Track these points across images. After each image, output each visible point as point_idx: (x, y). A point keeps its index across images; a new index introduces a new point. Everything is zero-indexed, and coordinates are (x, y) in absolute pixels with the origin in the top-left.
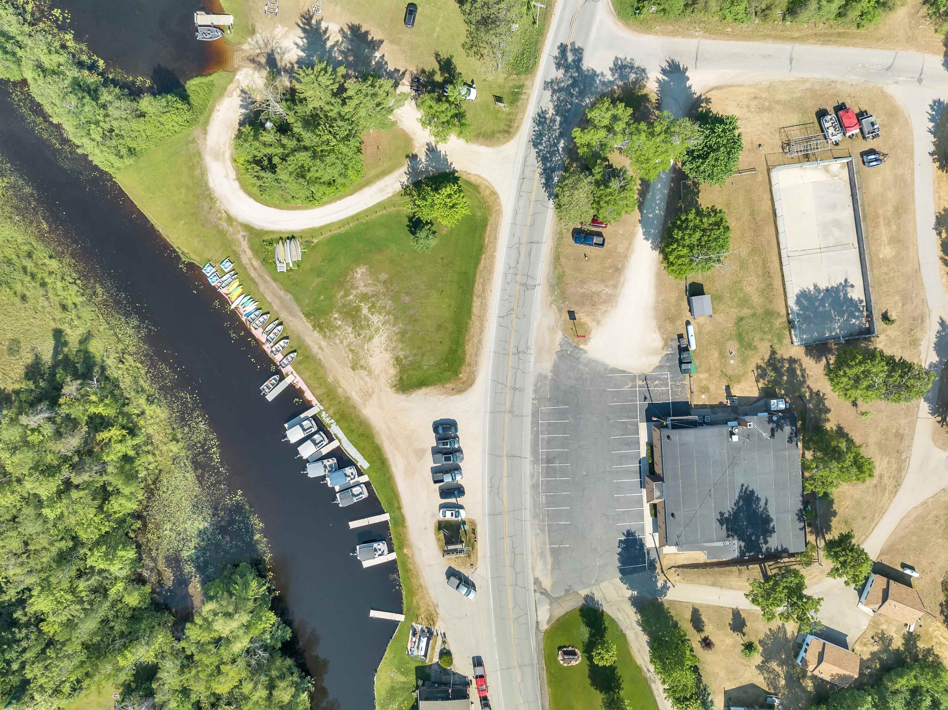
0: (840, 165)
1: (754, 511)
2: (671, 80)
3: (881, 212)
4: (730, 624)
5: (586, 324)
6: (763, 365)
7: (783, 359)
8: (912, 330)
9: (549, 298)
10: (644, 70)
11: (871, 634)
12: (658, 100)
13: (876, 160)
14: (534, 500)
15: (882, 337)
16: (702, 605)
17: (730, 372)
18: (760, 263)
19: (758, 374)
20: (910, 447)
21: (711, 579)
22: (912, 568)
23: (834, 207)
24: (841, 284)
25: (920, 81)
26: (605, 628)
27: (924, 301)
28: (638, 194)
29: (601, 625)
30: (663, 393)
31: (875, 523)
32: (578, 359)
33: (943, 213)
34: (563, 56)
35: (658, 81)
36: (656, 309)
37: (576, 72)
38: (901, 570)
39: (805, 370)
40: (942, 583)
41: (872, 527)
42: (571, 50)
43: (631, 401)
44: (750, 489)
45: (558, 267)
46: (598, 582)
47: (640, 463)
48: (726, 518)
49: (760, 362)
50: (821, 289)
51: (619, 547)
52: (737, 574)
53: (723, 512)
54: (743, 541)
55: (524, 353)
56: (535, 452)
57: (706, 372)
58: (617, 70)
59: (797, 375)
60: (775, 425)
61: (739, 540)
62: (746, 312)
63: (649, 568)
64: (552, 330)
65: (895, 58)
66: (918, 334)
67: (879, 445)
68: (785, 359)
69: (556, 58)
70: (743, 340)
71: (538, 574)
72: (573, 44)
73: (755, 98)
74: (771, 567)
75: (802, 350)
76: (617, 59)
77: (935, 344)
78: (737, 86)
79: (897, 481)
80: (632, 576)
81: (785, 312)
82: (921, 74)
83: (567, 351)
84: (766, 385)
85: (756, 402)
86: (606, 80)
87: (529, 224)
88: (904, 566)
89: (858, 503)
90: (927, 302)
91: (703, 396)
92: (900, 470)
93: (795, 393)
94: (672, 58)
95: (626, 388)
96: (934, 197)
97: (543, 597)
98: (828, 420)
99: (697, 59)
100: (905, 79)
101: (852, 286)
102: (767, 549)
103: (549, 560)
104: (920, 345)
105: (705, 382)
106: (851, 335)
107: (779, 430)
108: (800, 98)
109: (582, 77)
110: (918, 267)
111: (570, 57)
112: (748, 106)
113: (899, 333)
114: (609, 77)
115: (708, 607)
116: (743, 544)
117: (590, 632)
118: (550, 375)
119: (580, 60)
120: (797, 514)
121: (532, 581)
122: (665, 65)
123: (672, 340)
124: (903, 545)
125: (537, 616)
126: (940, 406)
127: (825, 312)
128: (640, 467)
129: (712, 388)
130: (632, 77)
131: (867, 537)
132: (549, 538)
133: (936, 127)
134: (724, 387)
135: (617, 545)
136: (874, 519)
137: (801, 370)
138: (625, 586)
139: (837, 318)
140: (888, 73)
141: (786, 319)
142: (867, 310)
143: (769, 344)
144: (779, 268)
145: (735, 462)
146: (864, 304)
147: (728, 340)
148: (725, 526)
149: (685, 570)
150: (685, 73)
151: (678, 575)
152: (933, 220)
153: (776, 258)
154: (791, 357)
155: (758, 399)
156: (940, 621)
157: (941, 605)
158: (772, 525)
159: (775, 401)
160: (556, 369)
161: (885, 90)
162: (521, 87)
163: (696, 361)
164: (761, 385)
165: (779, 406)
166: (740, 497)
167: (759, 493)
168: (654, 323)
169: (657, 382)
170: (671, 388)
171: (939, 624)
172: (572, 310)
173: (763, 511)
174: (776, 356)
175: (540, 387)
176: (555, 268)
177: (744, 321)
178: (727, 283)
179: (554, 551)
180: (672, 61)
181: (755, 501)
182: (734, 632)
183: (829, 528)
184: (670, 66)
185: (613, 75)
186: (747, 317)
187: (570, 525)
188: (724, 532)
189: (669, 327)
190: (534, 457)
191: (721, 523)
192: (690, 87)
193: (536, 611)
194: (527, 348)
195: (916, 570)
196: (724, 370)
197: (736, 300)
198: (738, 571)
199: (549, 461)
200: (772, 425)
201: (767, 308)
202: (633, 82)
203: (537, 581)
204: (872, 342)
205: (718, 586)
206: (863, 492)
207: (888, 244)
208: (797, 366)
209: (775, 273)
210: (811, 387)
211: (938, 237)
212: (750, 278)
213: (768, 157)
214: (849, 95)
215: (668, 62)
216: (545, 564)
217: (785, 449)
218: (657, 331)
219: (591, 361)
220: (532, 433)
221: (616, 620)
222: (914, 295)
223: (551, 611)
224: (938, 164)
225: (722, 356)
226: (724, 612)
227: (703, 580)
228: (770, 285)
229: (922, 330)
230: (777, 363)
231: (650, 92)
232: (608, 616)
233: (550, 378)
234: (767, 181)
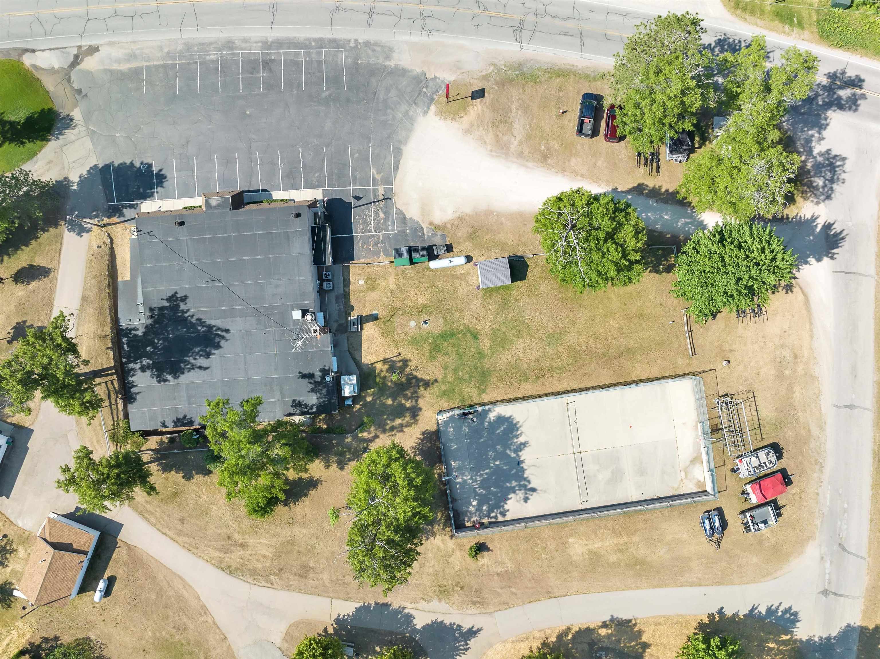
0: (702, 480)
1: (190, 350)
2: (815, 237)
3: (635, 539)
4: (25, 322)
5: (466, 114)
6: (408, 370)
7: (416, 398)
8: (462, 588)
9: (503, 63)
10: (828, 197)
11: (11, 533)
12: (788, 218)
13: (713, 529)
14: (211, 44)
15: (451, 544)
16: (54, 281)
17: (396, 320)
18: (558, 363)
19: (395, 362)
20: (289, 587)
21: (92, 295)
22: (107, 593)
23: (641, 471)
24: (529, 482)
25: (825, 593)
26: (23, 143)
27: (505, 605)
28: (654, 188)
29: (28, 139)
30: (366, 223)
31: (175, 536)
32: (416, 104)
33: (636, 629)
34: (845, 83)
35: (814, 219)
36: (489, 213)
37: (824, 101)
38: (106, 576)
39: (402, 431)
40: (88, 638)
41: (169, 533)
42: (854, 95)
43: (355, 178)
44: (223, 343)
45: (548, 75)
46: (92, 134)
47: (263, 191)
48: (178, 306)
49: (413, 364)
50: (520, 454)
51: (142, 163)
52: (100, 332)
53: (187, 301)
54: (145, 334)
55: (423, 27)
56: (279, 44)
57: (398, 286)
58: (828, 159)
59: (393, 420)
60: (319, 379)
61: (147, 327)
62: (486, 342)
63: (110, 207)
64: (457, 66)
65: (857, 556)
66: (456, 597)
67: (292, 542)
68: (417, 401)
69: (843, 73)
70: (445, 340)
71: (104, 51)
72: (863, 96)
73: (795, 357)
74: (109, 384)
75: (431, 427)
76: (844, 159)
77: (442, 622)
78: (811, 330)
79: (237, 569)
80: (99, 181)
81: (486, 400)
82: (836, 594)
83: (427, 87)
84: (379, 374)
85: (354, 360)
86: (813, 144)
87: (609, 32)
88: (111, 581)
89: (204, 512)
90: (503, 609)
91: (361, 282)
92: (254, 573)
93: (368, 416)
94: (847, 238)
95: (373, 171)
96: (659, 616)
97: (72, 59)
98: (327, 467)
99: (847, 273)
100: (827, 571)
101: (526, 500)
102: (132, 369)
103: (124, 67)
104: (440, 600)
105: (383, 284)
106: (454, 500)
107: (311, 386)
108: (797, 420)
109: (817, 110)
110: (557, 594)
111: (844, 93)
112: (783, 346)
113: (456, 569)
114: (818, 148)
115: (52, 291)
116: (140, 333)
117: (18, 123)
118: (392, 64)
119: (841, 107)
120: (185, 417)
121: (94, 42)
122: (837, 228)
123: (444, 236)
124: (143, 578)
125: (43, 50)
126: (349, 632)
127: (487, 459)
128: (258, 191)
129: (374, 295)
130: (819, 182)
131: (154, 525)
132: (155, 66)
133: (760, 618)
134: (375, 312)
135: (145, 161)
136: (179, 535)
137: (401, 425)
138: (85, 173)
139: (479, 479)
140: (836, 547)
141: (476, 401)
142: (490, 523)
143: (439, 377)
144: (551, 391)
145: (262, 318)
146: (500, 519)
147: (444, 318)
148: (166, 304)
149: (106, 258)
150: (827, 256)
151: (99, 247)
152: (625, 616)
153: (565, 386)
154: (420, 409)
155: (358, 363)
156: (32, 637)
157: (56, 638)
158: (169, 377)
159: (355, 382)
160: (401, 72)
161: (811, 542)
162: (800, 25)
163: (413, 271)
164: (379, 366)
165: (347, 387)
166: (210, 327)
167: (217, 355)
168: (468, 210)
169: (382, 215)
170: (373, 236)
171: (28, 636)
172: (486, 95)
173: (189, 363)
174: (422, 388)
175: (374, 50)
176: (546, 71)
177: (472, 341)
178: (527, 315)
179: (136, 72)
180: (843, 238)
181: (205, 351)
182: (13, 328)
183: (166, 469)
184: (836, 235)
185: (821, 154)
186: (478, 344)
187: (175, 93)
188: (156, 303)
189: (463, 232)
190: (272, 42)
191: (170, 299)
192: (806, 263)
193: (50, 49)
194: (430, 31)
195: (106, 600)
196: (400, 312)
197: (503, 329)
198: (104, 334)
199: (267, 64)
200: (318, 375)
201: (492, 373)
202: (811, 182)
203: (93, 50)
204: (444, 529)
205: (82, 305)
206: (221, 519)
207: (589, 551)
208: (407, 419)
209: (543, 385)
210: (377, 440)
211: (600, 624)
212: (534, 348)
213: (711, 374)
214: (802, 491)
215: (841, 232)
216: (118, 61)
217: (283, 396)
218: (457, 215)
219: (412, 120)
220: (308, 39)
221: (35, 159)
222: (513, 590)
223: (51, 71)
224: (706, 621)
225: (421, 309)
226: (43, 313)
227: (92, 282)
228: (526, 378)
229: (463, 602)
230: (412, 390)
231: (798, 208)
232: (41, 148)
233: (387, 63)
234: (678, 372)
